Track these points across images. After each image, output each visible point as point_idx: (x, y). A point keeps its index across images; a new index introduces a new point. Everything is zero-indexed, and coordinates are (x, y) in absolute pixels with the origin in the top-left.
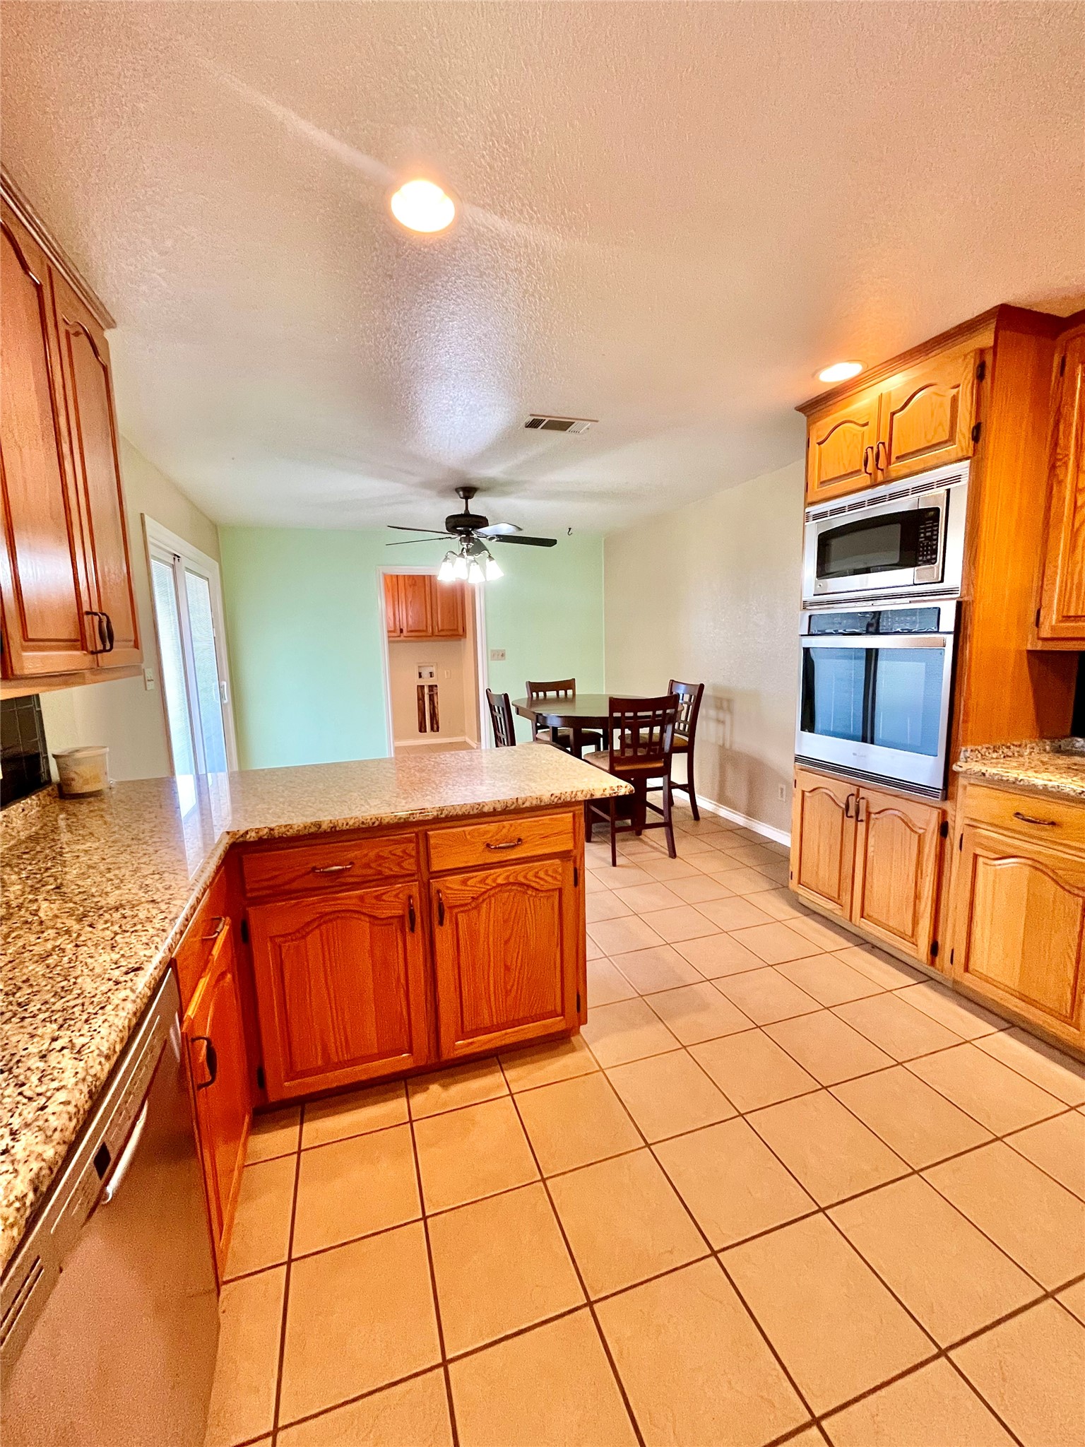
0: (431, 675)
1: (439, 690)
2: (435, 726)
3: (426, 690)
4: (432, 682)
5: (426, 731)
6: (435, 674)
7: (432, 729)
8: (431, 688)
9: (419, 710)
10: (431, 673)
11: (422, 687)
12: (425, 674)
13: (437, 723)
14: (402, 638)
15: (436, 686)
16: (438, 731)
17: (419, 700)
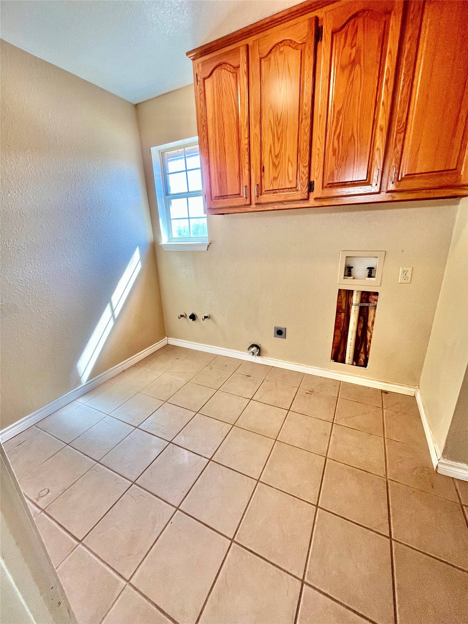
0: (371, 272)
1: (381, 302)
2: (362, 356)
3: (356, 299)
4: (369, 285)
5: (343, 361)
6: (378, 273)
7: (356, 360)
8: (366, 296)
9: (336, 328)
10: (371, 269)
11: (349, 293)
12: (360, 270)
13: (367, 353)
14: (312, 202)
15: (377, 294)
16: (365, 366)
17: (339, 310)
